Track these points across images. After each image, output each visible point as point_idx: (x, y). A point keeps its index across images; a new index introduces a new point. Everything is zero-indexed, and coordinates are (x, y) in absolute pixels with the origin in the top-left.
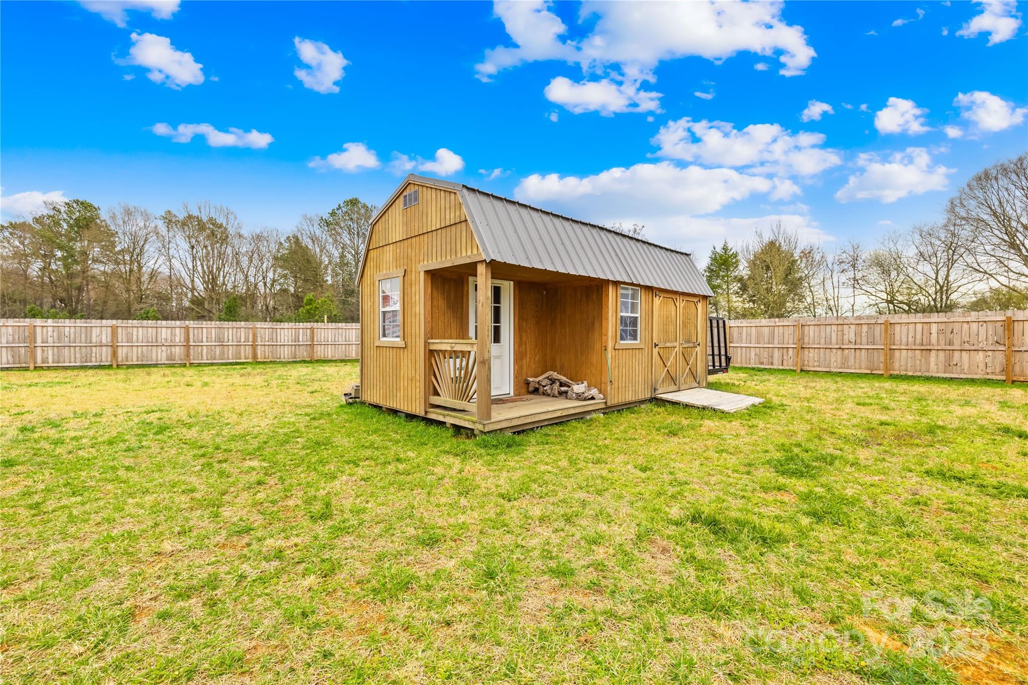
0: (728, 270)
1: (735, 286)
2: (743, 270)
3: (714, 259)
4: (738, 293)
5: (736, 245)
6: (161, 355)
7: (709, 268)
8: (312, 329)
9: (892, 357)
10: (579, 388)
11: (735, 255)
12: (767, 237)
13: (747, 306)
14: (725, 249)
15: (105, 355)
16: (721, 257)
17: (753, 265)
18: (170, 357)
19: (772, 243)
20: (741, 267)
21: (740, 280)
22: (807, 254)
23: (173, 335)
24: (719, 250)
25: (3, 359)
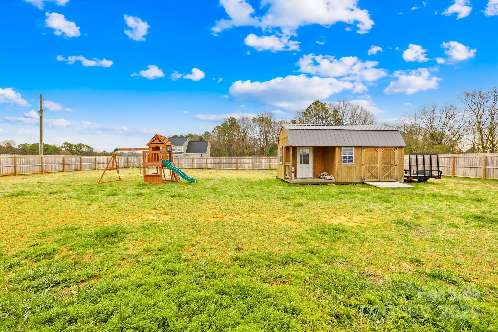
6: (247, 166)
10: (329, 177)
15: (235, 166)
18: (249, 167)
23: (250, 161)
25: (217, 166)
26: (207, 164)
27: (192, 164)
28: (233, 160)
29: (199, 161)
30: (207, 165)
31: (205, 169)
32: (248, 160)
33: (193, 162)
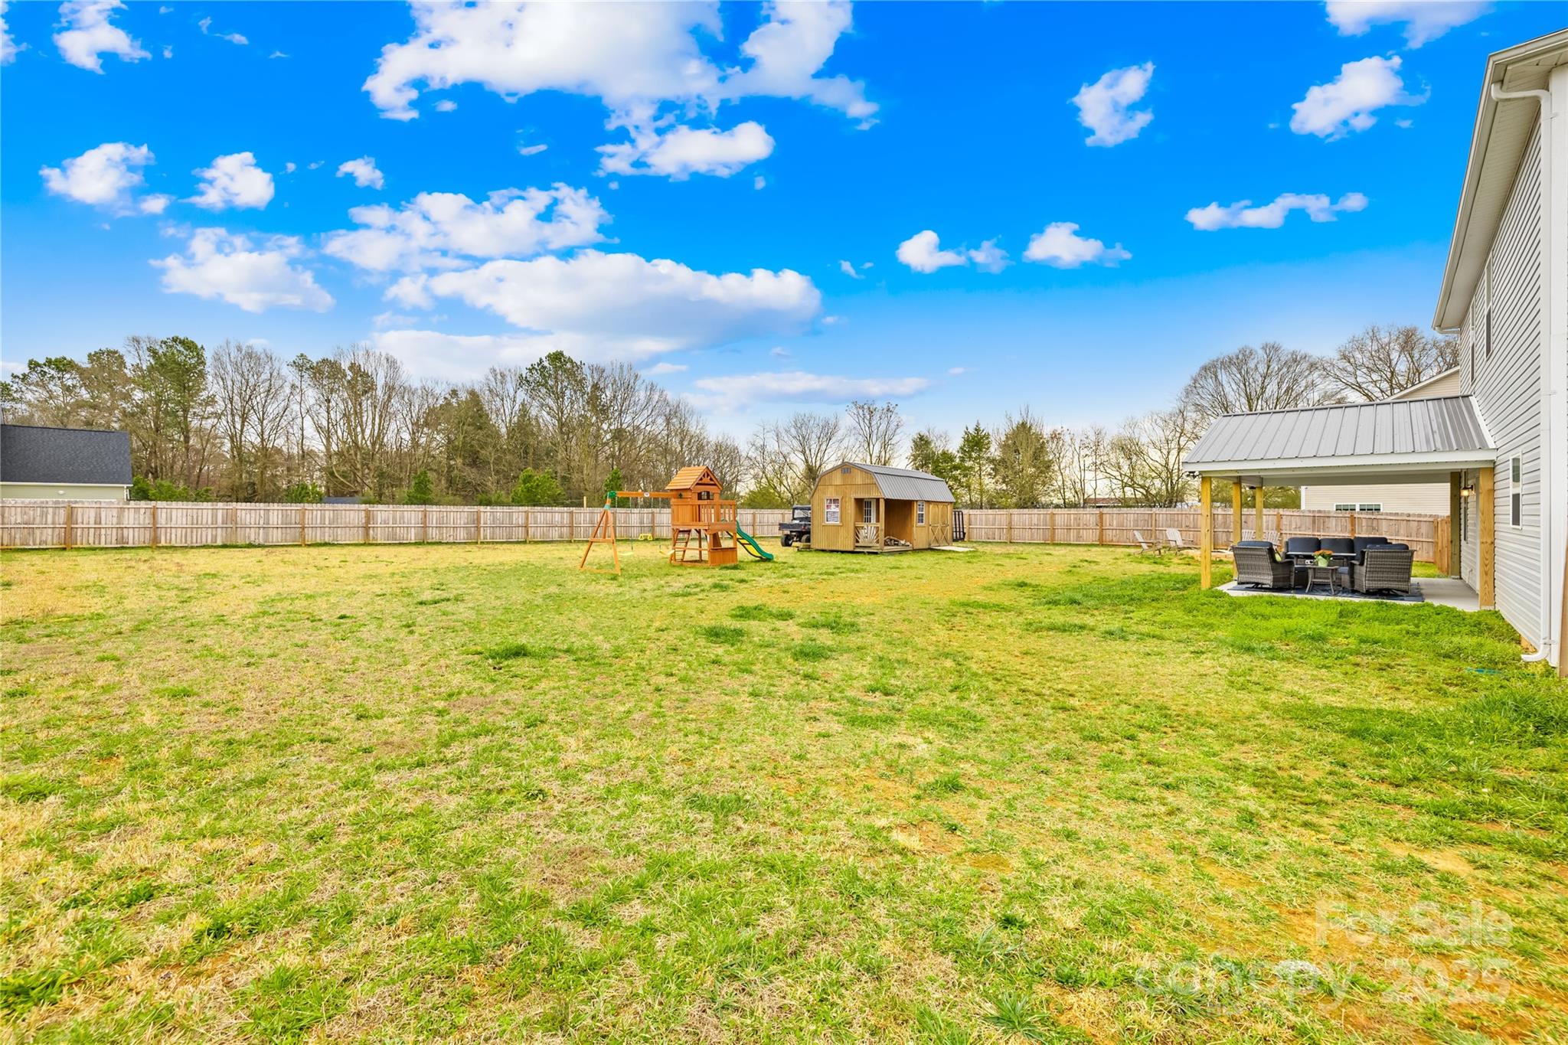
0: (981, 450)
1: (988, 468)
2: (994, 451)
3: (967, 440)
4: (990, 474)
5: (987, 427)
6: (555, 534)
7: (961, 448)
8: (653, 513)
9: (1054, 533)
10: (903, 542)
11: (987, 436)
12: (1017, 420)
13: (998, 488)
14: (977, 430)
16: (974, 437)
17: (1004, 447)
18: (561, 536)
19: (1024, 425)
20: (992, 449)
21: (992, 461)
22: (1055, 437)
23: (562, 518)
24: (972, 431)
25: (461, 535)
26: (425, 527)
27: (367, 528)
28: (515, 516)
29: (394, 518)
30: (425, 533)
31: (416, 543)
32: (557, 517)
33: (368, 522)
